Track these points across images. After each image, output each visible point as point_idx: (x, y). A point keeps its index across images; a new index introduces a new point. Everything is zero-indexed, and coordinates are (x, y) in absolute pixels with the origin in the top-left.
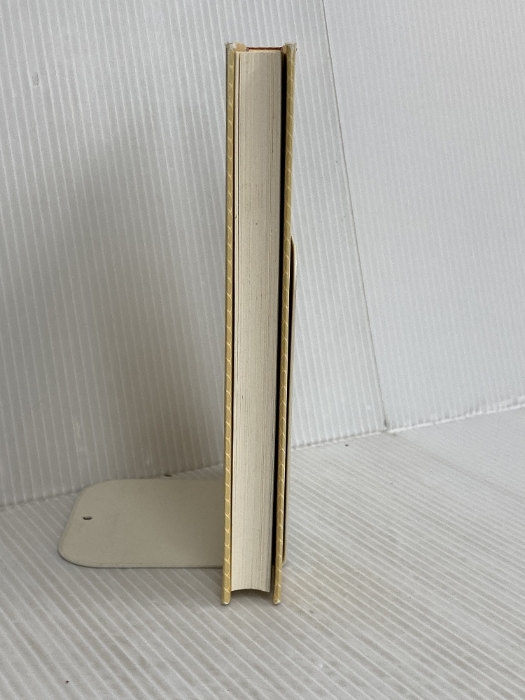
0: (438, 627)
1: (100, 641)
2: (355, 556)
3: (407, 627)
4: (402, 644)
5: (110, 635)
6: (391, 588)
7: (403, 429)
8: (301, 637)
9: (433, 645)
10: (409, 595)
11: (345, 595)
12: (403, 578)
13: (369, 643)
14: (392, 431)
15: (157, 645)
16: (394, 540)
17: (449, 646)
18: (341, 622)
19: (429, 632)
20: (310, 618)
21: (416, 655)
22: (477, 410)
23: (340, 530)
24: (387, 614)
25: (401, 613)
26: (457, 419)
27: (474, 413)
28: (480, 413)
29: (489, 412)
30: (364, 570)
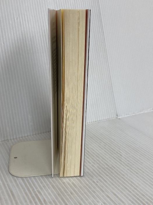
0: (136, 189)
1: (32, 192)
2: (110, 161)
3: (126, 188)
4: (125, 195)
5: (35, 190)
6: (121, 173)
7: (122, 117)
8: (94, 192)
9: (135, 196)
10: (127, 176)
11: (107, 175)
12: (124, 169)
13: (115, 195)
14: (119, 118)
15: (50, 194)
16: (121, 155)
17: (140, 197)
18: (106, 186)
19: (133, 191)
20: (97, 184)
21: (130, 200)
22: (142, 111)
23: (105, 151)
24: (120, 183)
25: (124, 183)
26: (137, 114)
27: (141, 112)
28: (143, 112)
29: (145, 112)
30: (113, 166)
